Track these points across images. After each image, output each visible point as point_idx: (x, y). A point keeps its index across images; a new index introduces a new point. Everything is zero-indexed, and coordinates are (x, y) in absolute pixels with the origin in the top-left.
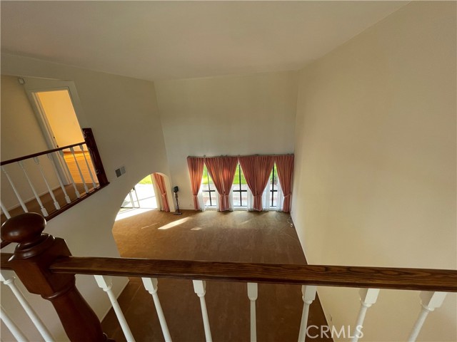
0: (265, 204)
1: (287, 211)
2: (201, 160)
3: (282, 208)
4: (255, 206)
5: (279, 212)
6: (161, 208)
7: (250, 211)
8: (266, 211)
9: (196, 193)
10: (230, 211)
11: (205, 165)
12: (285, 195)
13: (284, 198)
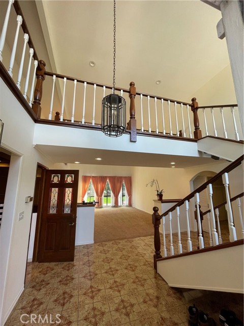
0: (120, 203)
1: (130, 205)
2: (90, 177)
4: (115, 203)
5: (127, 206)
7: (113, 207)
8: (120, 207)
10: (101, 207)
11: (91, 180)
12: (129, 196)
13: (128, 198)
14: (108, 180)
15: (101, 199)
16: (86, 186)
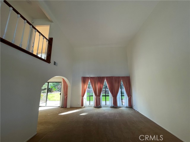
0: (119, 103)
1: (131, 106)
2: (88, 78)
3: (128, 106)
4: (114, 104)
5: (127, 107)
6: (62, 105)
7: (112, 107)
8: (120, 107)
9: (83, 96)
10: (100, 107)
11: (89, 81)
12: (128, 96)
13: (128, 98)
14: (105, 81)
15: (99, 99)
16: (85, 86)
